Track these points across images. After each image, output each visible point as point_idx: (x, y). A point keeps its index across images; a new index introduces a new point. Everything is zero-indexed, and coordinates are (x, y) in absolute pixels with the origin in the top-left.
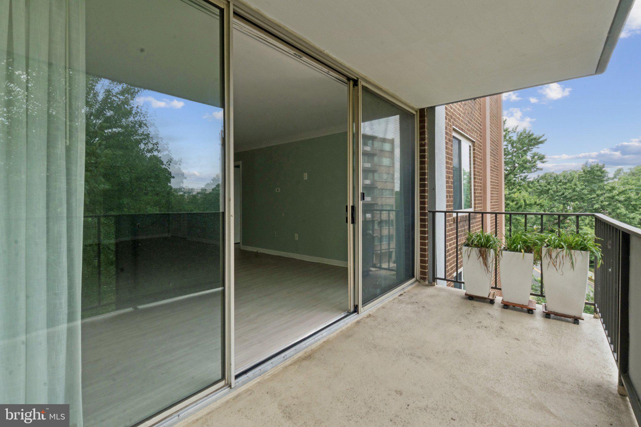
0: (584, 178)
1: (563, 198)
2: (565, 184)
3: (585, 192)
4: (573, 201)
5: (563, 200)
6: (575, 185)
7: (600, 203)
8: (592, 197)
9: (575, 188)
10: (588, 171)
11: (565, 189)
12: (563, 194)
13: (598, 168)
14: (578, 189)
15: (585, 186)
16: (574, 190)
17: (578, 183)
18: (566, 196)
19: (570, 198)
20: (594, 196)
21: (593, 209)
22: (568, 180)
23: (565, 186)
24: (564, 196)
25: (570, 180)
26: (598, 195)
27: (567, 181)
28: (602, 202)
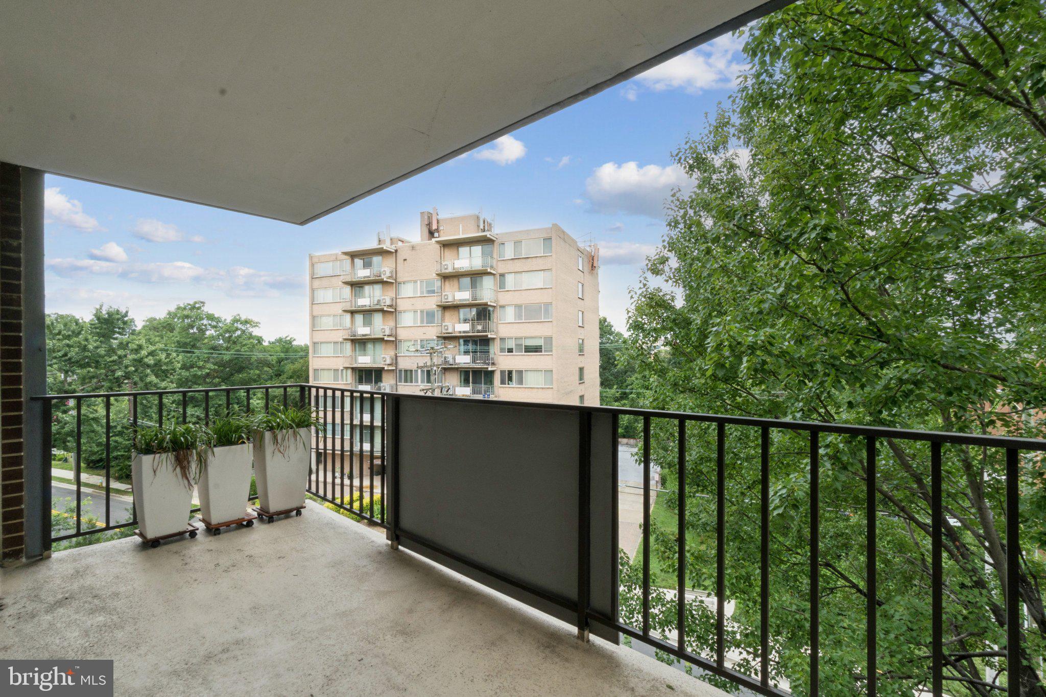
0: (98, 330)
1: (65, 361)
2: (68, 337)
3: (102, 351)
4: (82, 366)
5: (65, 365)
6: (86, 340)
7: (123, 369)
8: (111, 359)
9: (85, 346)
10: (105, 319)
11: (68, 346)
12: (65, 355)
13: (119, 316)
14: (90, 347)
15: (101, 342)
16: (85, 349)
17: (90, 337)
18: (70, 359)
19: (77, 362)
20: (115, 358)
21: (114, 378)
22: (73, 332)
23: (67, 342)
24: (67, 358)
25: (76, 331)
26: (120, 357)
27: (70, 333)
28: (126, 367)
